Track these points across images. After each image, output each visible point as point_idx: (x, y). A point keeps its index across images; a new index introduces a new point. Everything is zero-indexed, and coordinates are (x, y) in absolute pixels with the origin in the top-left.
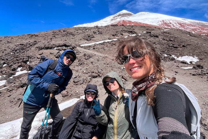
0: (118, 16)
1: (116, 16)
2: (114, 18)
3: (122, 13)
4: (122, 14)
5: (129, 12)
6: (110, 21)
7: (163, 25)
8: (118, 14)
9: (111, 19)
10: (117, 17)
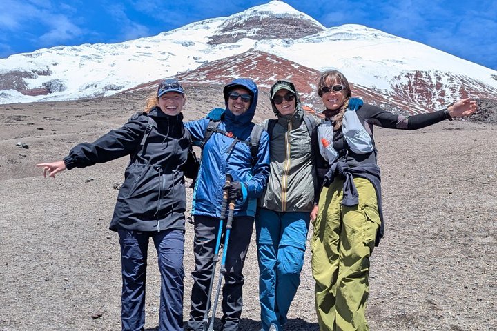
0: (249, 24)
1: (238, 26)
2: (228, 33)
3: (267, 13)
4: (265, 16)
5: (300, 13)
6: (208, 47)
7: (411, 90)
8: (247, 14)
9: (211, 33)
10: (241, 31)
